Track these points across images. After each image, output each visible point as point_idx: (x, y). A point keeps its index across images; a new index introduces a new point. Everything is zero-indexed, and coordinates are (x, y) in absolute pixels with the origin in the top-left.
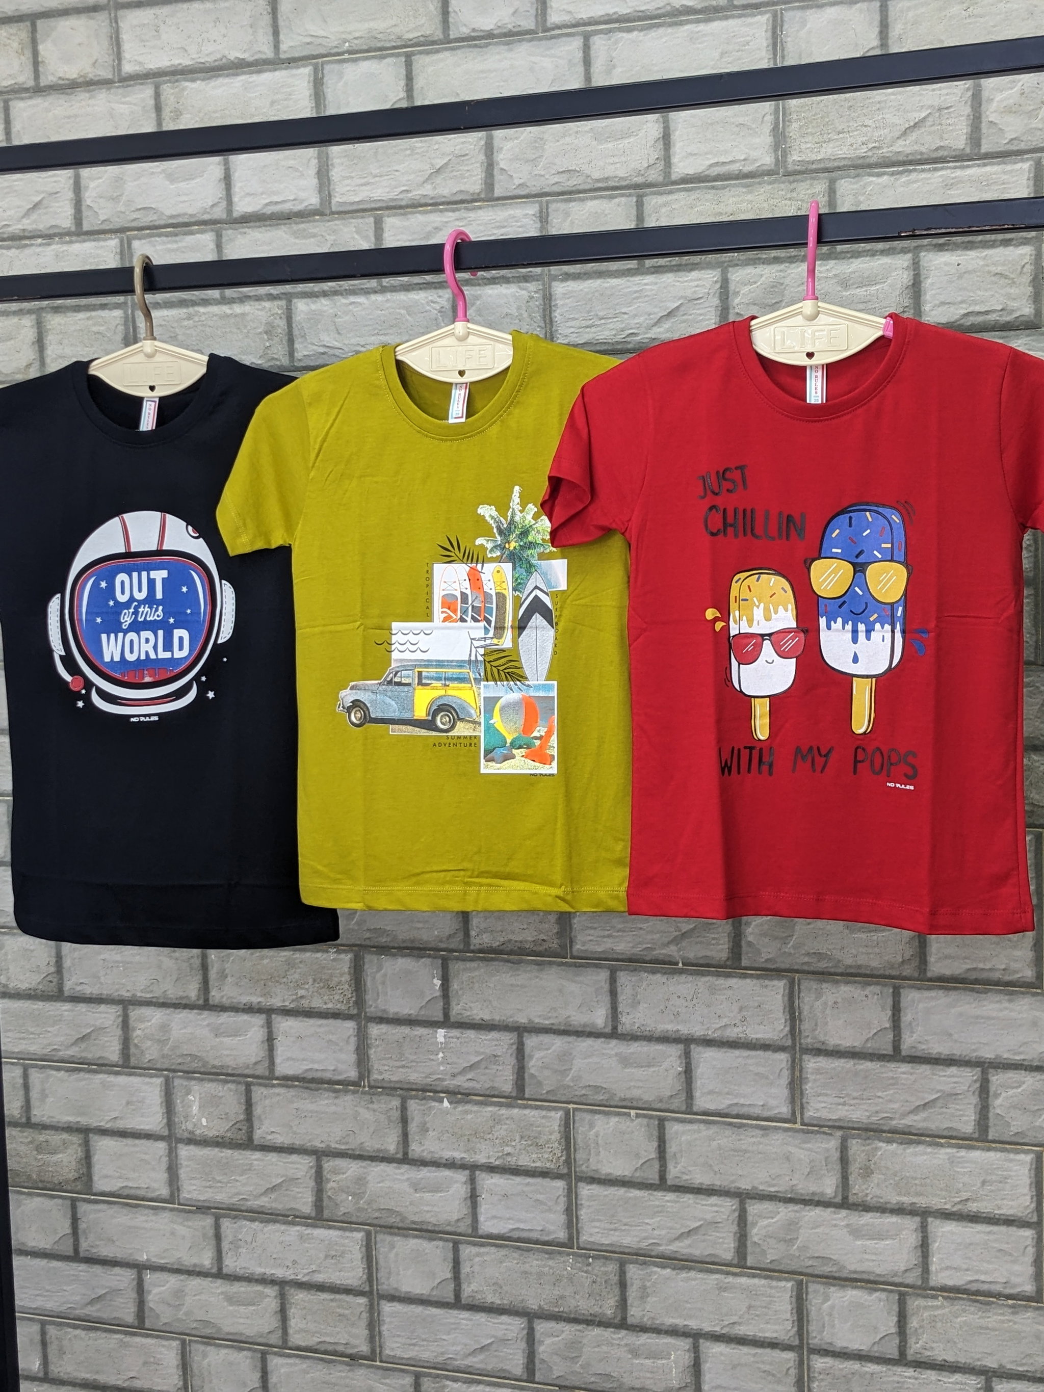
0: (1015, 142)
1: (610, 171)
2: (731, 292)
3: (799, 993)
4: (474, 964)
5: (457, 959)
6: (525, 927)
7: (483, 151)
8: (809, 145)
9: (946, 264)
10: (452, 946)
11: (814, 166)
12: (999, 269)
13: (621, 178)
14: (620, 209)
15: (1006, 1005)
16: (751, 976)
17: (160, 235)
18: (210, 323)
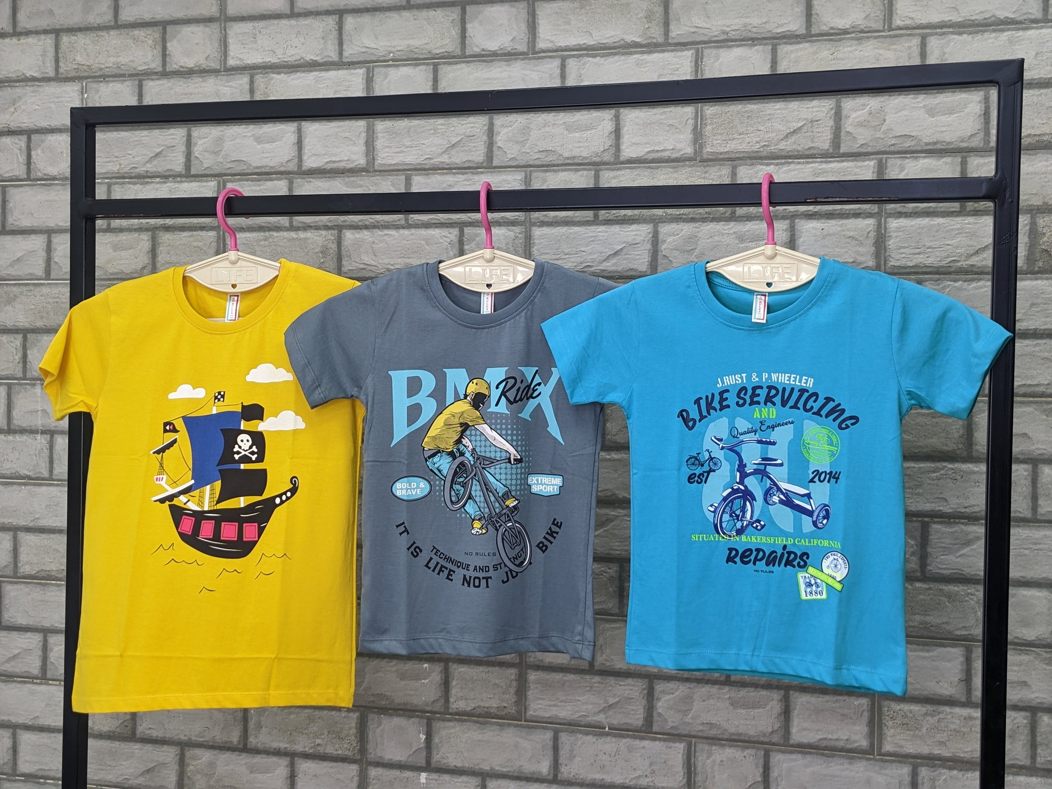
0: (865, 147)
1: (576, 152)
2: (660, 240)
3: (695, 753)
4: (451, 724)
5: (439, 719)
6: (491, 696)
7: (486, 134)
8: (718, 142)
9: (814, 228)
10: (435, 709)
11: (722, 156)
12: (852, 234)
13: (585, 157)
14: (582, 179)
15: (846, 766)
16: (660, 739)
17: (247, 180)
18: (281, 244)
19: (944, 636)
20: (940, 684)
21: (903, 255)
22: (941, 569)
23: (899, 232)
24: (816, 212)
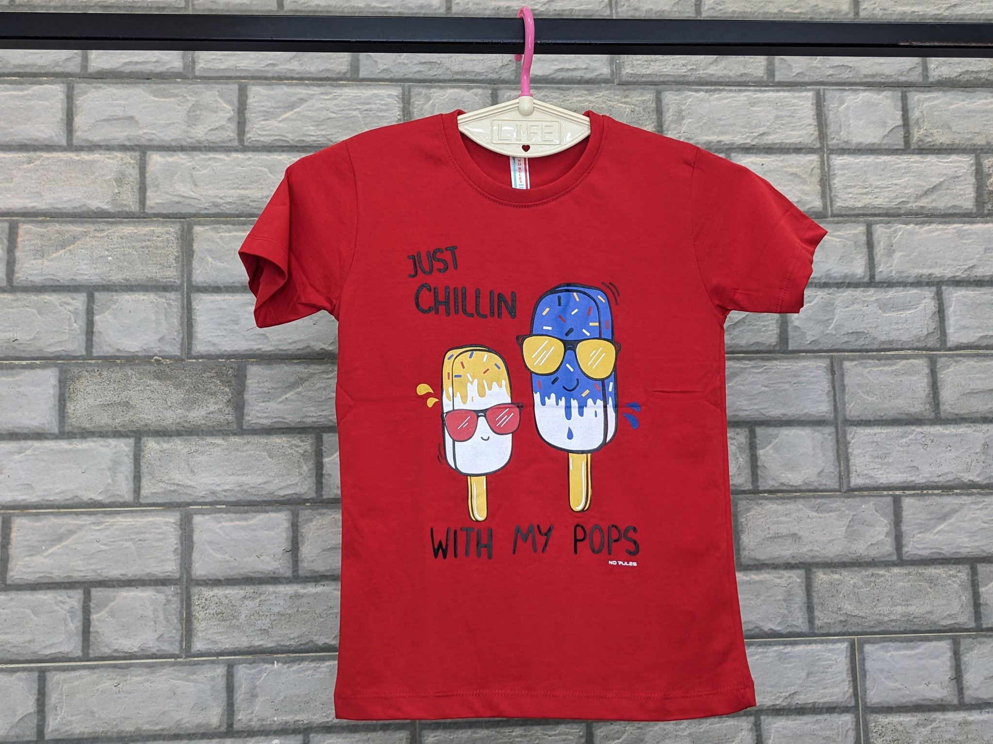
0: (801, 76)
8: (639, 62)
11: (644, 79)
13: (479, 73)
14: (477, 98)
19: (928, 629)
20: (930, 686)
21: (851, 196)
22: (919, 549)
23: (844, 169)
24: (754, 145)
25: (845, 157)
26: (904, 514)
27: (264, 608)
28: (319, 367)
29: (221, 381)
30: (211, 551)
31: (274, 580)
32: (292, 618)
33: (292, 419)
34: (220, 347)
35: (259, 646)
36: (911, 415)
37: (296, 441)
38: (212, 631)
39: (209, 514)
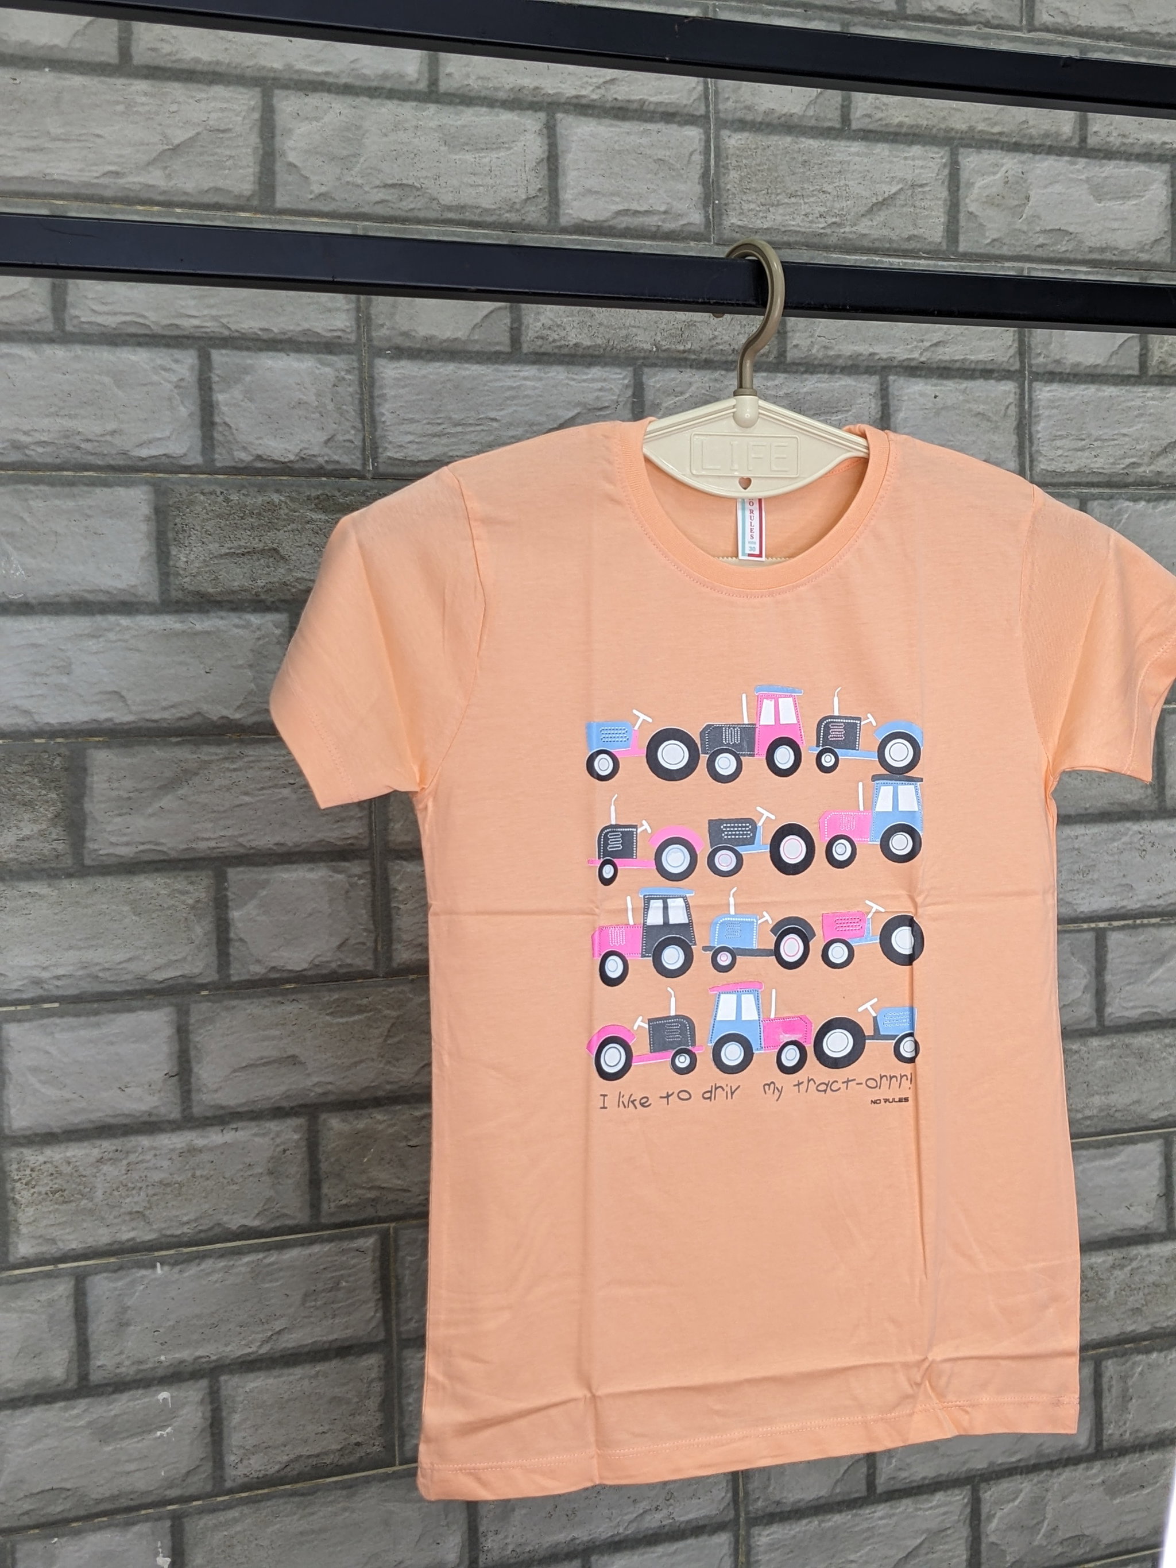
0: (996, 244)
1: (468, 196)
5: (201, 1511)
6: (326, 1428)
8: (752, 206)
9: (922, 394)
12: (981, 408)
13: (486, 210)
19: (1134, 1126)
20: (1132, 1209)
21: (1060, 452)
22: (1127, 1009)
23: (1053, 408)
24: (923, 363)
25: (1055, 386)
26: (1110, 956)
27: (135, 1175)
28: (219, 751)
29: (41, 780)
30: (38, 1086)
31: (150, 1126)
32: (184, 1189)
33: (172, 844)
34: (37, 718)
35: (128, 1240)
36: (1126, 804)
37: (180, 882)
38: (45, 1222)
39: (30, 1020)
